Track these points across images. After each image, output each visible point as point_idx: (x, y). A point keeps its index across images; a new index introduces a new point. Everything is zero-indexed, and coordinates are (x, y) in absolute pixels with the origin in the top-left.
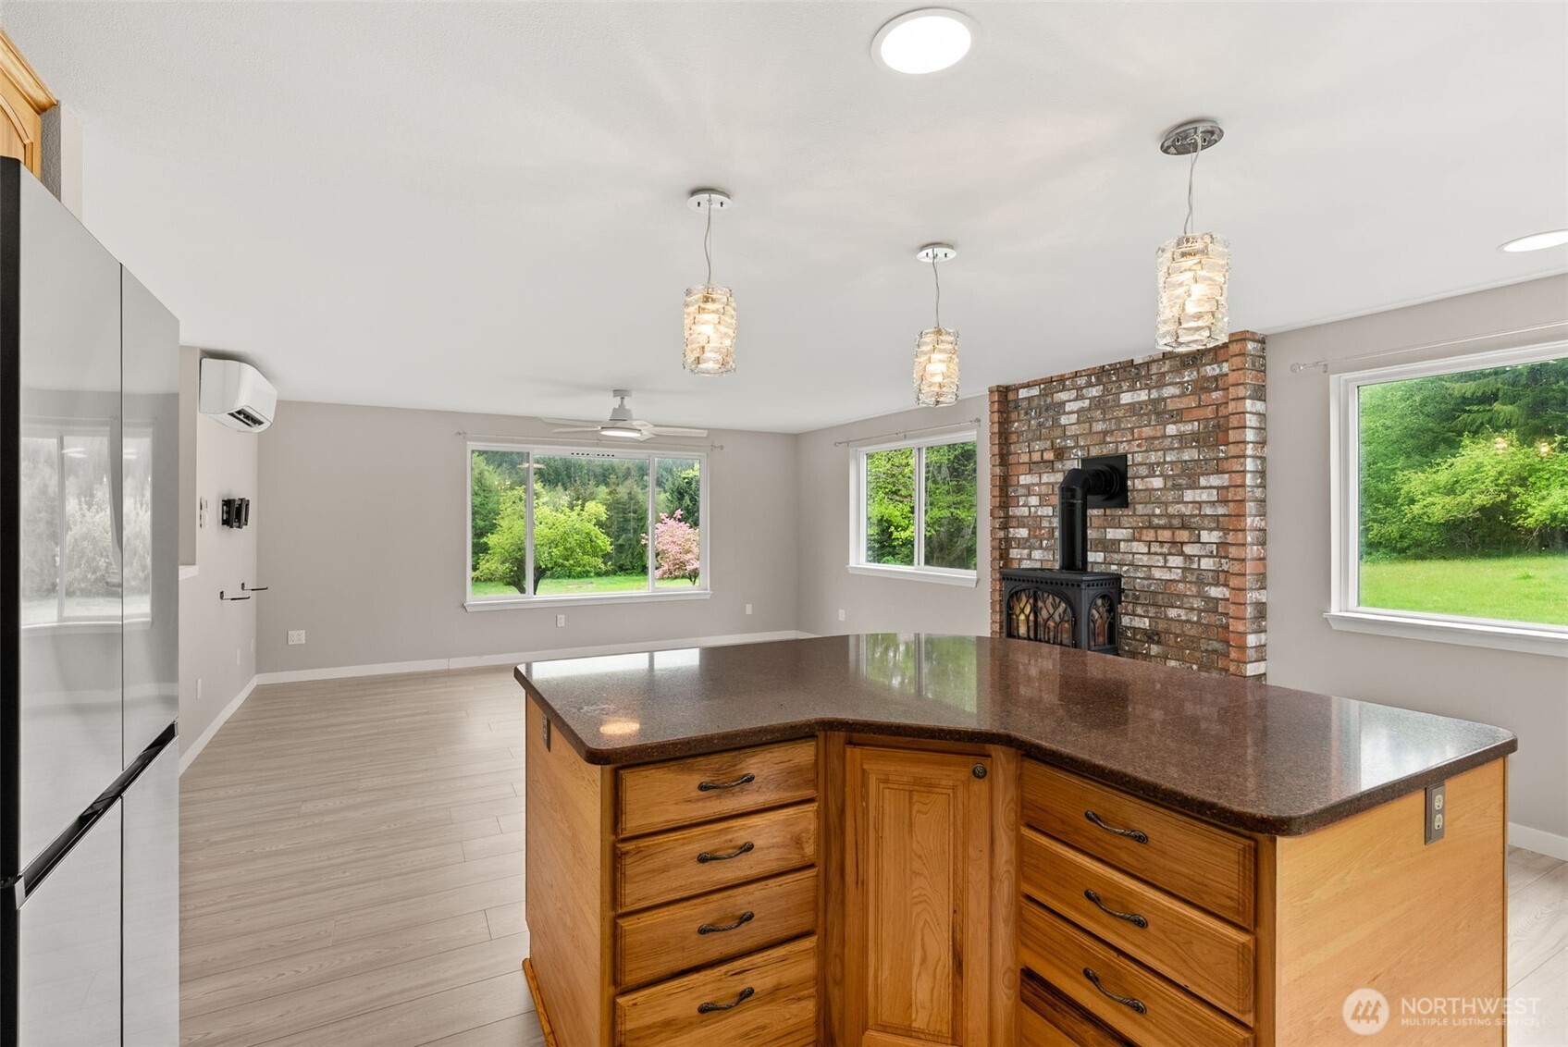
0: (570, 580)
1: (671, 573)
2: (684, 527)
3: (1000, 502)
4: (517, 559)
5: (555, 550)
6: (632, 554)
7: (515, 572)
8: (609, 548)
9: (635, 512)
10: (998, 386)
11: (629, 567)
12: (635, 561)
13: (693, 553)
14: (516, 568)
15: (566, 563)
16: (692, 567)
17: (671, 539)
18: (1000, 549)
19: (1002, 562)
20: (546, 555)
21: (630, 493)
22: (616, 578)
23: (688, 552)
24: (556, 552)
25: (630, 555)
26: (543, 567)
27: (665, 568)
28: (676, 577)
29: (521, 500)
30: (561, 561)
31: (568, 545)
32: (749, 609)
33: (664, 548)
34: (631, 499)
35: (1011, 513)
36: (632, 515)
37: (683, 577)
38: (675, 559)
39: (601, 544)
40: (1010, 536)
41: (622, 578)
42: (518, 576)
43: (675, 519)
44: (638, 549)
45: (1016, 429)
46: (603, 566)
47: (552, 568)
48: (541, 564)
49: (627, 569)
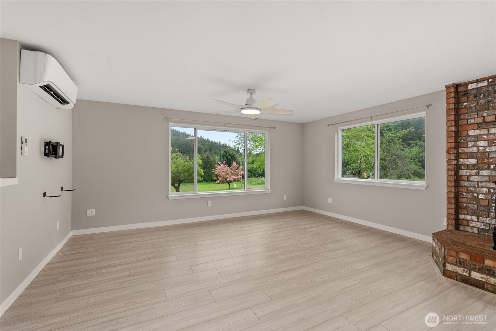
0: (189, 184)
1: (222, 182)
2: (226, 166)
3: (455, 145)
4: (173, 177)
5: (185, 174)
6: (208, 175)
7: (173, 181)
8: (203, 174)
9: (209, 162)
10: (454, 84)
11: (207, 179)
12: (209, 177)
13: (229, 175)
14: (173, 180)
15: (189, 178)
16: (229, 180)
17: (222, 170)
18: (455, 170)
19: (455, 177)
20: (183, 176)
21: (207, 156)
22: (203, 183)
23: (227, 175)
24: (186, 174)
25: (207, 176)
26: (182, 179)
27: (220, 180)
28: (224, 183)
29: (174, 158)
30: (187, 177)
31: (190, 172)
32: (285, 197)
33: (220, 173)
34: (208, 158)
35: (460, 151)
36: (208, 163)
37: (226, 183)
38: (224, 177)
39: (200, 172)
40: (459, 163)
41: (205, 183)
42: (173, 182)
43: (223, 164)
44: (210, 174)
45: (465, 106)
46: (201, 179)
47: (185, 180)
48: (181, 178)
49: (206, 180)
